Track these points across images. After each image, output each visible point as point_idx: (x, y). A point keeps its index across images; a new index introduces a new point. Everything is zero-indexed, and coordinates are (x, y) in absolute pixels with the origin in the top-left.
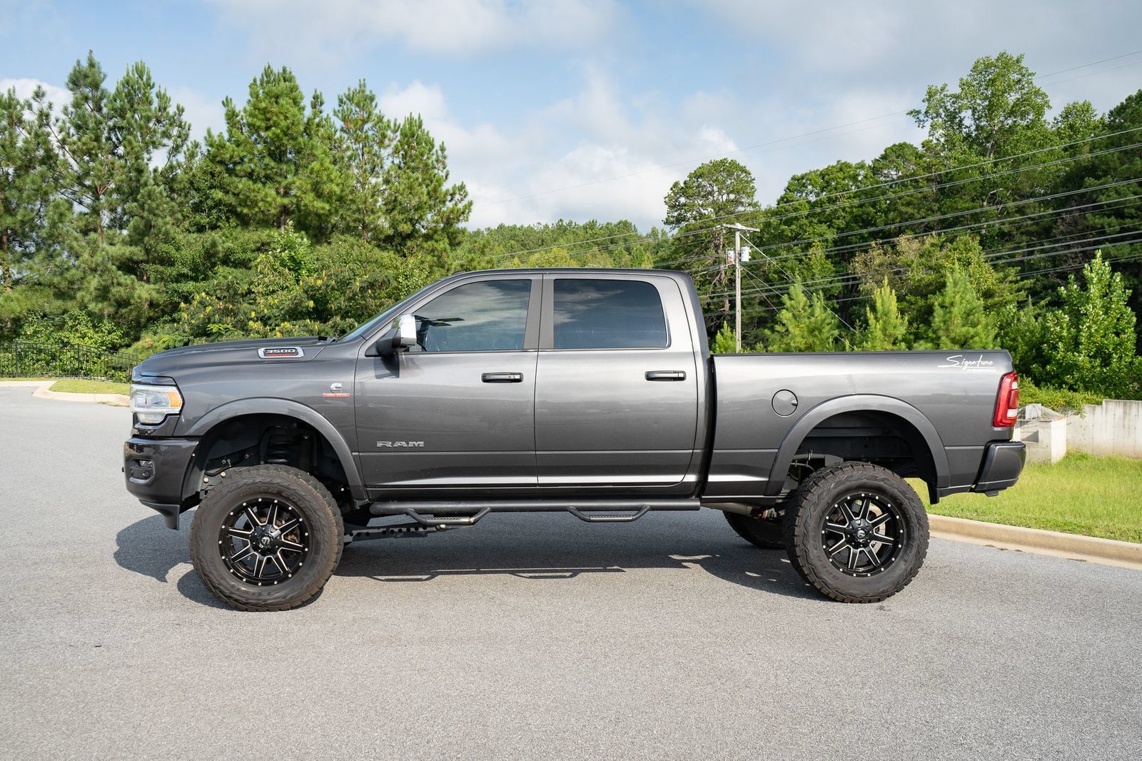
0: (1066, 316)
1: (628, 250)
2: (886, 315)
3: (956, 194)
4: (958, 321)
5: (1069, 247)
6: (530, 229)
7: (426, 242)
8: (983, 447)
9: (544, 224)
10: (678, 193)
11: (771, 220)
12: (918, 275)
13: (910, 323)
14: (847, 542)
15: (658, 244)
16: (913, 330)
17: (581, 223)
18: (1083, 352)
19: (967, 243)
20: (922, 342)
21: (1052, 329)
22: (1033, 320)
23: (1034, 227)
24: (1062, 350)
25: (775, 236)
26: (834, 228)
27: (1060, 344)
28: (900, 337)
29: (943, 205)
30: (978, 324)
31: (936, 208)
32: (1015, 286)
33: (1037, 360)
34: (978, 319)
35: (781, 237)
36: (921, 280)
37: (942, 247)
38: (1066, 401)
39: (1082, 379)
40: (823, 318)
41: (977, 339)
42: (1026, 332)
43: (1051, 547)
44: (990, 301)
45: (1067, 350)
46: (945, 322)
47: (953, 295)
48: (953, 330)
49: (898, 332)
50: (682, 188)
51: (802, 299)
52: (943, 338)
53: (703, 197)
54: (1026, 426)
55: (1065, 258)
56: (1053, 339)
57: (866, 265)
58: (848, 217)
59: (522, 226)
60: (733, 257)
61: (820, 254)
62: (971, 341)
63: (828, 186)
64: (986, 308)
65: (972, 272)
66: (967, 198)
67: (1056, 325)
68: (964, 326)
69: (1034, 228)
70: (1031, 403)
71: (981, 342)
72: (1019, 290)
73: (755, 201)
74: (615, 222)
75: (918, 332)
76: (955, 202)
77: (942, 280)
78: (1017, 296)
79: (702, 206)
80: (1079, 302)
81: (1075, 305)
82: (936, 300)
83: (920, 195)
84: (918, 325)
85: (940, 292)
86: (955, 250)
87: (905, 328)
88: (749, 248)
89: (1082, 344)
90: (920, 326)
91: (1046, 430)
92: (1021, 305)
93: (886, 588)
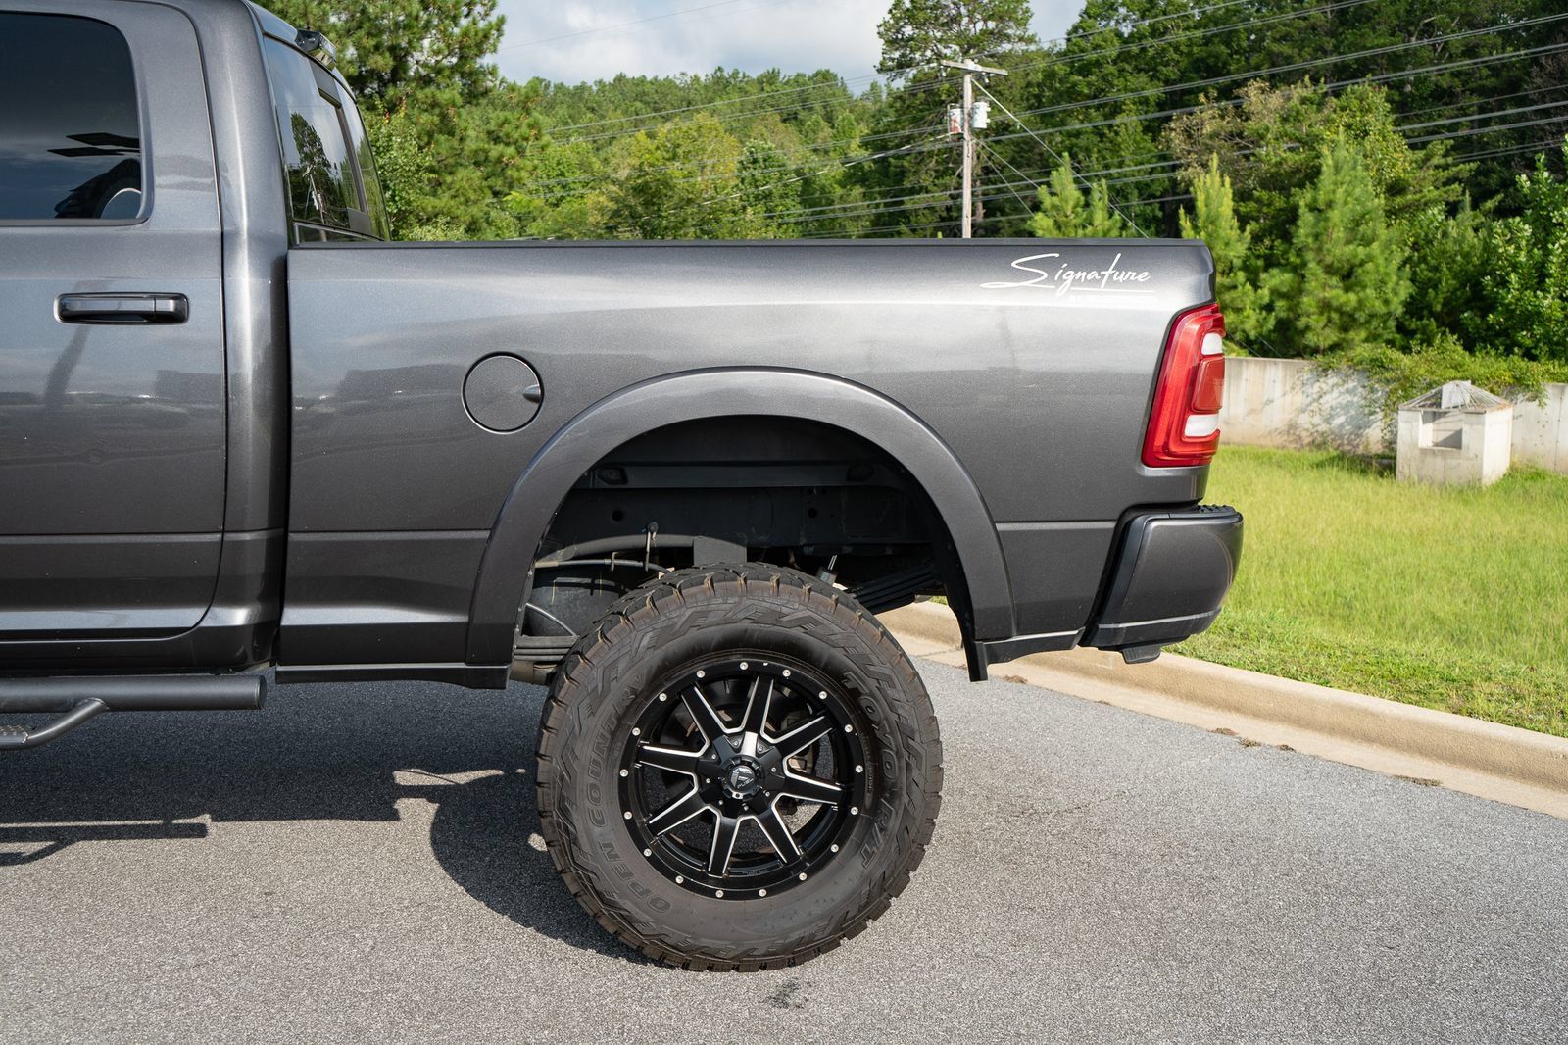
0: (1527, 227)
1: (829, 118)
2: (1212, 223)
3: (1365, 23)
4: (1339, 234)
5: (1546, 113)
6: (669, 83)
7: (422, 89)
8: (1111, 525)
9: (691, 74)
10: (900, 18)
11: (1056, 68)
12: (1275, 154)
13: (1257, 239)
14: (706, 796)
15: (880, 111)
16: (1262, 250)
17: (754, 74)
18: (1552, 290)
19: (1365, 97)
20: (1275, 271)
21: (1501, 250)
22: (1470, 233)
23: (1493, 80)
24: (1516, 286)
25: (1061, 95)
26: (1159, 80)
27: (1513, 277)
28: (1237, 262)
29: (1342, 42)
30: (1373, 241)
31: (1329, 47)
32: (1443, 175)
33: (1473, 304)
34: (1374, 231)
35: (1072, 94)
36: (1281, 163)
37: (1321, 105)
38: (1514, 377)
39: (1547, 338)
40: (1107, 227)
41: (1369, 266)
42: (1456, 255)
43: (1367, 738)
44: (1399, 201)
45: (1524, 287)
46: (1317, 237)
47: (1332, 187)
48: (1329, 251)
49: (1232, 254)
50: (908, 10)
51: (1073, 193)
52: (1312, 265)
53: (942, 25)
54: (1442, 420)
55: (1540, 134)
56: (1502, 268)
57: (1190, 137)
58: (1184, 62)
59: (655, 79)
60: (959, 119)
61: (1134, 125)
62: (1360, 270)
63: (1153, 7)
64: (1391, 213)
65: (1369, 148)
66: (1382, 28)
67: (1509, 242)
68: (1348, 242)
69: (1492, 82)
70: (1454, 379)
71: (1377, 272)
72: (1448, 182)
73: (1030, 33)
74: (810, 72)
75: (1272, 255)
76: (1362, 36)
77: (1317, 162)
78: (1446, 192)
79: (940, 41)
80: (1551, 203)
81: (1543, 208)
82: (1303, 198)
83: (1303, 24)
84: (1273, 241)
85: (1313, 184)
86: (1343, 109)
87: (1246, 246)
88: (987, 104)
89: (1550, 276)
90: (1276, 243)
91: (1475, 427)
92: (1453, 209)
93: (806, 932)
